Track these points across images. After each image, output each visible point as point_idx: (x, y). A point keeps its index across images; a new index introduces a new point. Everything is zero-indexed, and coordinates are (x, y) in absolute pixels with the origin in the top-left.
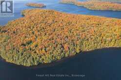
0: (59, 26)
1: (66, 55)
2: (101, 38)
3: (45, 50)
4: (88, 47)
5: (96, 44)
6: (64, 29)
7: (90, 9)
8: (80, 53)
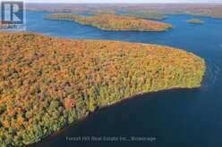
0: (50, 64)
1: (71, 120)
2: (129, 78)
3: (24, 116)
4: (109, 98)
5: (121, 91)
6: (59, 69)
7: (103, 29)
8: (96, 110)
